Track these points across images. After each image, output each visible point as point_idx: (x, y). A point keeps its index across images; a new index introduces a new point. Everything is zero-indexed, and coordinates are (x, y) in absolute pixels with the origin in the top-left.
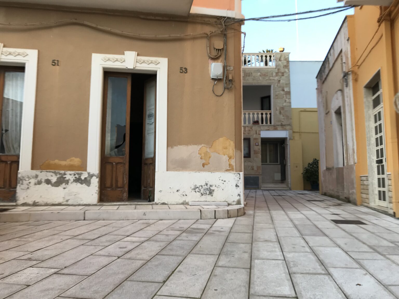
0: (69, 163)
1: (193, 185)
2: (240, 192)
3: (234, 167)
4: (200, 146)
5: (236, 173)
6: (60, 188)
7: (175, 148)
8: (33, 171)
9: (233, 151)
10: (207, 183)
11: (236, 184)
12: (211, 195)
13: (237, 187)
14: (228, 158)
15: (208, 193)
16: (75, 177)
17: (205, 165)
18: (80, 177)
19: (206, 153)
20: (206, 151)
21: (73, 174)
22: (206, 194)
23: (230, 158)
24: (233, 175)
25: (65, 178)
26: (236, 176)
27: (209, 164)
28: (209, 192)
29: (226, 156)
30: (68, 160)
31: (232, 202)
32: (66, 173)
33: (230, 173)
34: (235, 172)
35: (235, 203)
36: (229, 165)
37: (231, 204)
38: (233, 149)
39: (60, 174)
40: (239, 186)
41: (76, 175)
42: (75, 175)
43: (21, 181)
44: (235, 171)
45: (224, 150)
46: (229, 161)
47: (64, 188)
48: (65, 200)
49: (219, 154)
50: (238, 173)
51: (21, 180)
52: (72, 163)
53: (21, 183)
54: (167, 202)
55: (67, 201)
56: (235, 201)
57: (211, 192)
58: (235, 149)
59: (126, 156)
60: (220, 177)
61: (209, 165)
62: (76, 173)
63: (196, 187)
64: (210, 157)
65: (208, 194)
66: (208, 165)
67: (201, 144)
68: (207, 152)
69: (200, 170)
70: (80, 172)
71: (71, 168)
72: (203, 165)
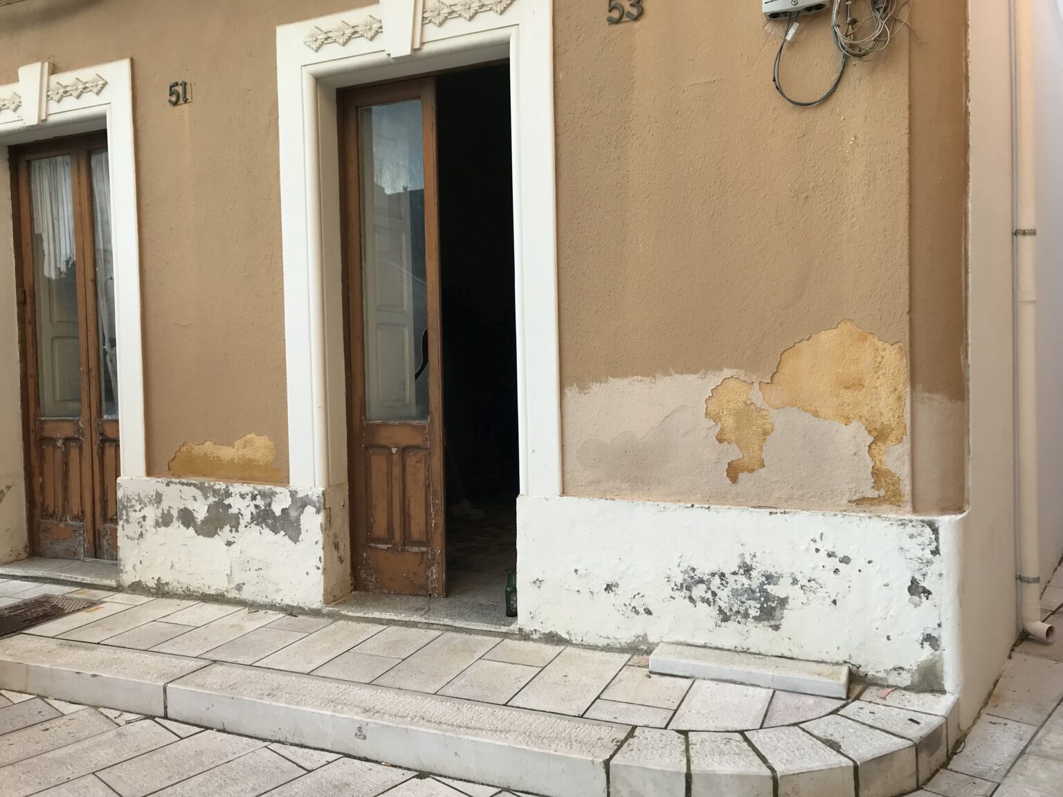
0: (241, 452)
1: (679, 566)
2: (939, 625)
3: (906, 488)
4: (714, 380)
5: (914, 517)
6: (218, 542)
7: (596, 388)
8: (148, 478)
9: (899, 398)
10: (748, 562)
11: (914, 581)
12: (773, 623)
13: (916, 598)
14: (870, 439)
15: (754, 612)
16: (257, 507)
17: (743, 471)
18: (269, 505)
19: (746, 413)
20: (745, 402)
21: (250, 495)
22: (746, 615)
23: (880, 436)
24: (896, 529)
25: (229, 506)
26: (912, 536)
27: (763, 466)
28: (761, 609)
29: (855, 424)
30: (237, 443)
31: (887, 672)
32: (231, 489)
33: (879, 516)
34: (909, 517)
35: (905, 679)
36: (872, 473)
37: (885, 679)
38: (900, 387)
39: (216, 492)
40: (930, 593)
41: (258, 497)
42: (254, 498)
43: (124, 512)
44: (909, 507)
45: (848, 396)
46: (875, 452)
47: (229, 544)
48: (233, 586)
49: (816, 414)
50: (922, 521)
51: (125, 507)
52: (248, 453)
53: (124, 517)
54: (568, 633)
55: (239, 588)
56: (909, 671)
57: (770, 611)
58: (908, 389)
59: (432, 419)
60: (818, 539)
61: (763, 471)
62: (256, 492)
63: (692, 578)
64: (766, 433)
65: (755, 618)
66: (755, 472)
67: (719, 368)
68: (753, 407)
69: (713, 498)
70: (267, 487)
71: (246, 471)
72: (733, 472)
